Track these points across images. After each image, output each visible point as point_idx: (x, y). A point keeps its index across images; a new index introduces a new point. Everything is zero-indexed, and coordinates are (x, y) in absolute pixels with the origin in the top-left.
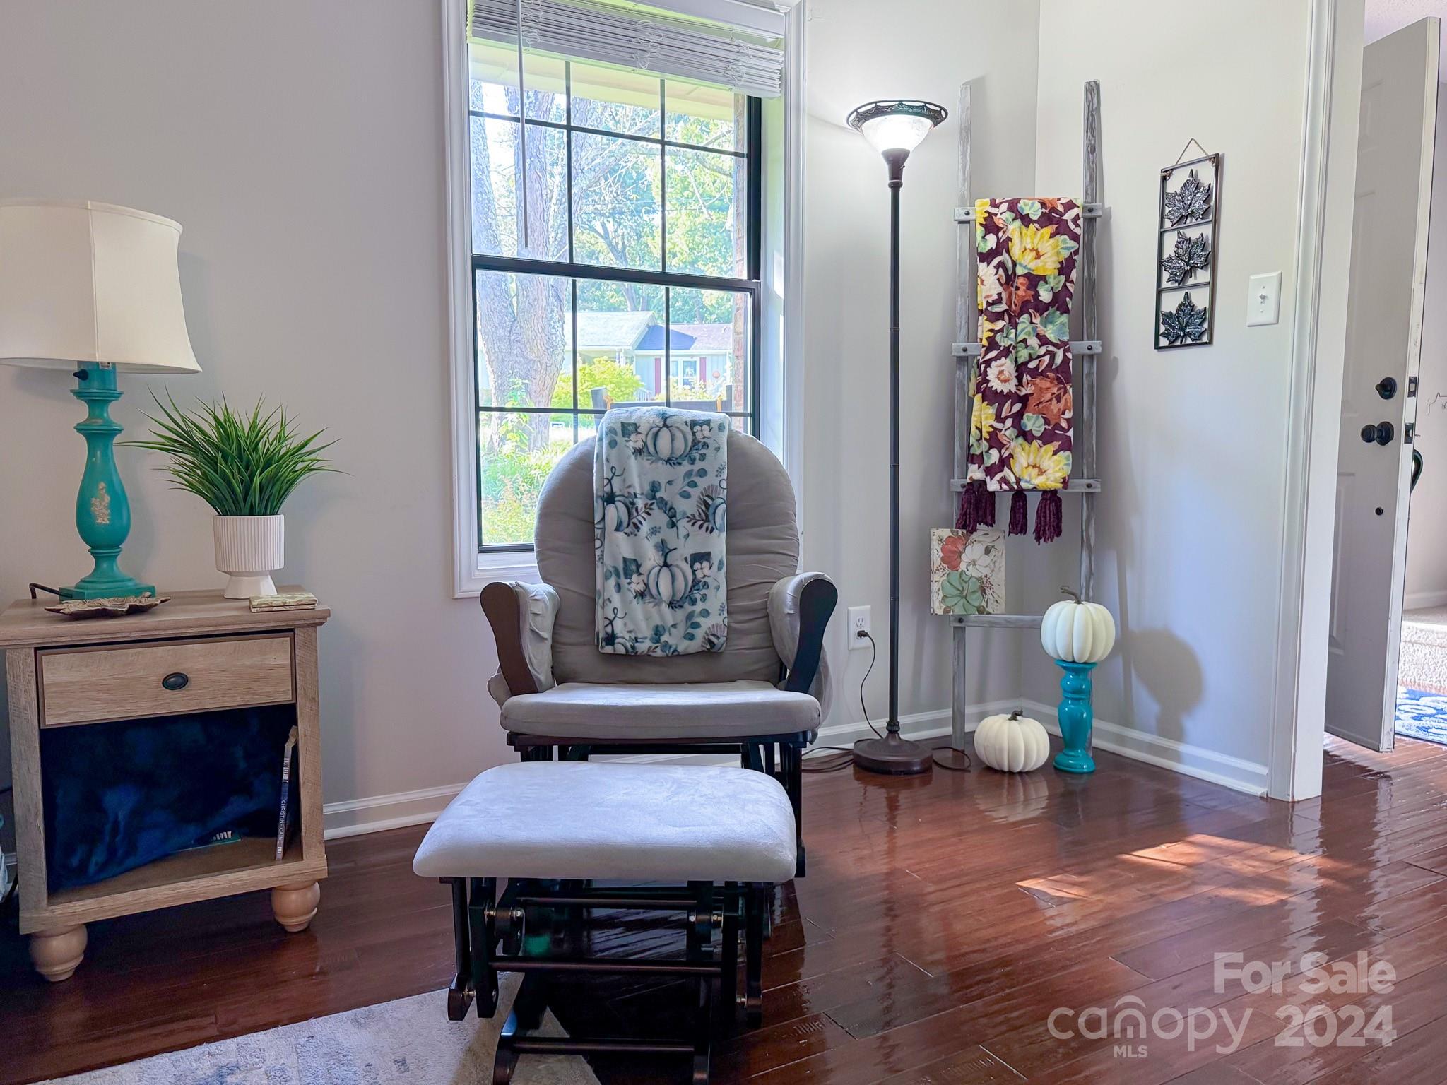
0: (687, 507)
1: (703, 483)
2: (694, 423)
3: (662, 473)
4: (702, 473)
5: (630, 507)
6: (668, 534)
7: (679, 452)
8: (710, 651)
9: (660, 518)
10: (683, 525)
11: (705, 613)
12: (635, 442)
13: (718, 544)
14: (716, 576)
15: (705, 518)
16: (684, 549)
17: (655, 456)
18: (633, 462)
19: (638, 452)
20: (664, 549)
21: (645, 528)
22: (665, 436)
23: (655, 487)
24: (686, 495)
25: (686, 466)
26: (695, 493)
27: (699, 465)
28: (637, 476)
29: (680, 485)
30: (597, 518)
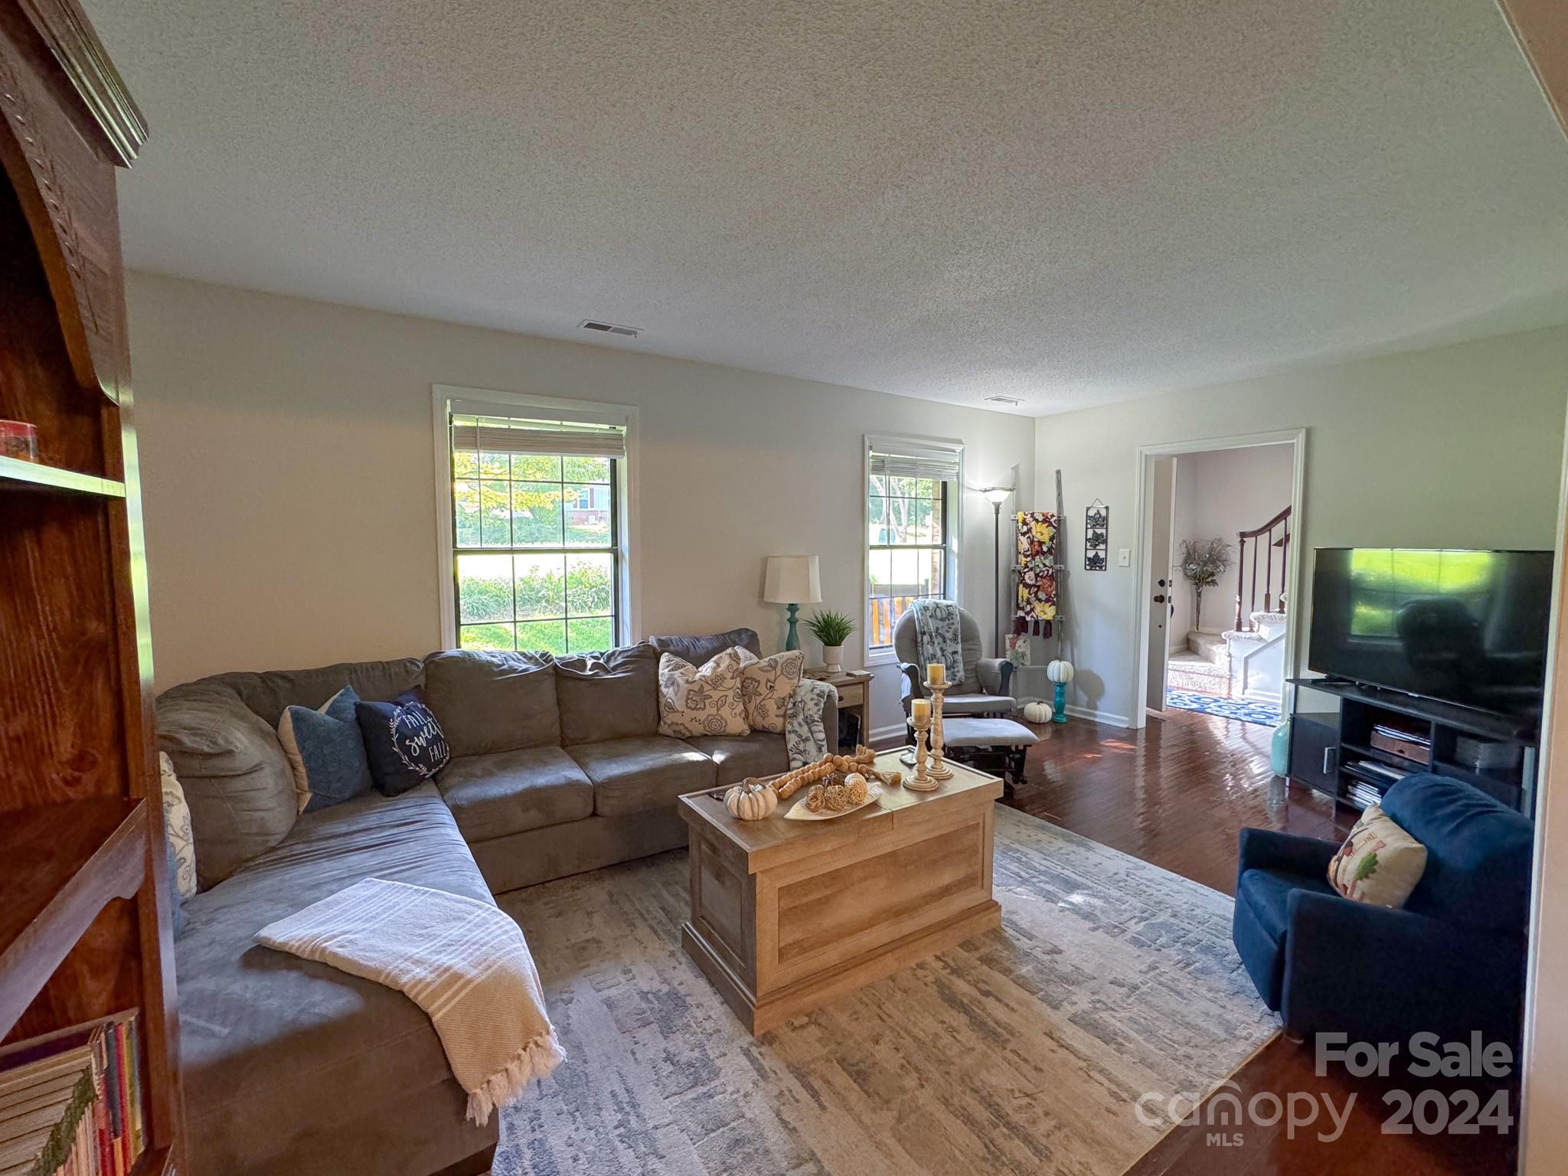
0: (949, 635)
1: (953, 627)
2: (947, 606)
3: (940, 624)
4: (953, 624)
5: (931, 636)
6: (944, 646)
7: (944, 616)
8: (960, 685)
9: (940, 640)
10: (948, 641)
11: (958, 671)
12: (929, 613)
13: (959, 648)
14: (959, 657)
15: (955, 639)
16: (950, 650)
17: (936, 618)
18: (930, 620)
19: (931, 617)
20: (942, 650)
21: (936, 643)
22: (938, 610)
23: (937, 629)
24: (948, 632)
25: (947, 622)
26: (951, 631)
27: (951, 621)
28: (932, 625)
29: (946, 628)
30: (919, 640)
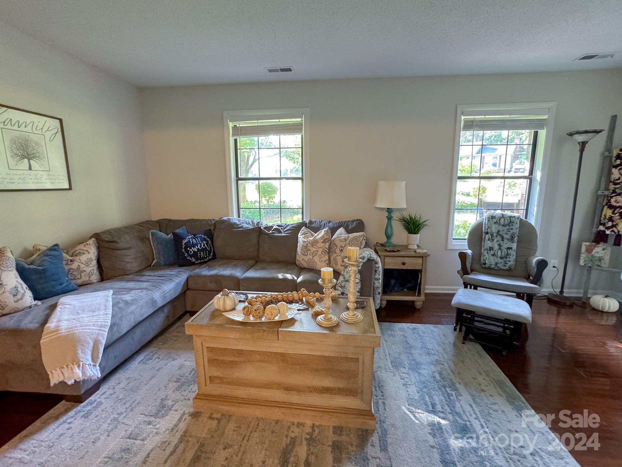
0: (508, 236)
1: (512, 231)
2: (510, 217)
3: (501, 228)
4: (512, 229)
5: (492, 235)
6: (501, 242)
7: (506, 222)
8: (510, 270)
9: (499, 238)
10: (506, 241)
11: (509, 261)
12: (495, 220)
13: (514, 246)
14: (513, 253)
15: (512, 239)
16: (505, 246)
17: (500, 224)
18: (494, 226)
19: (495, 223)
20: (500, 245)
21: (495, 241)
22: (502, 219)
23: (499, 231)
24: (507, 234)
25: (508, 227)
26: (509, 233)
27: (511, 227)
28: (494, 229)
29: (506, 231)
30: (483, 237)
